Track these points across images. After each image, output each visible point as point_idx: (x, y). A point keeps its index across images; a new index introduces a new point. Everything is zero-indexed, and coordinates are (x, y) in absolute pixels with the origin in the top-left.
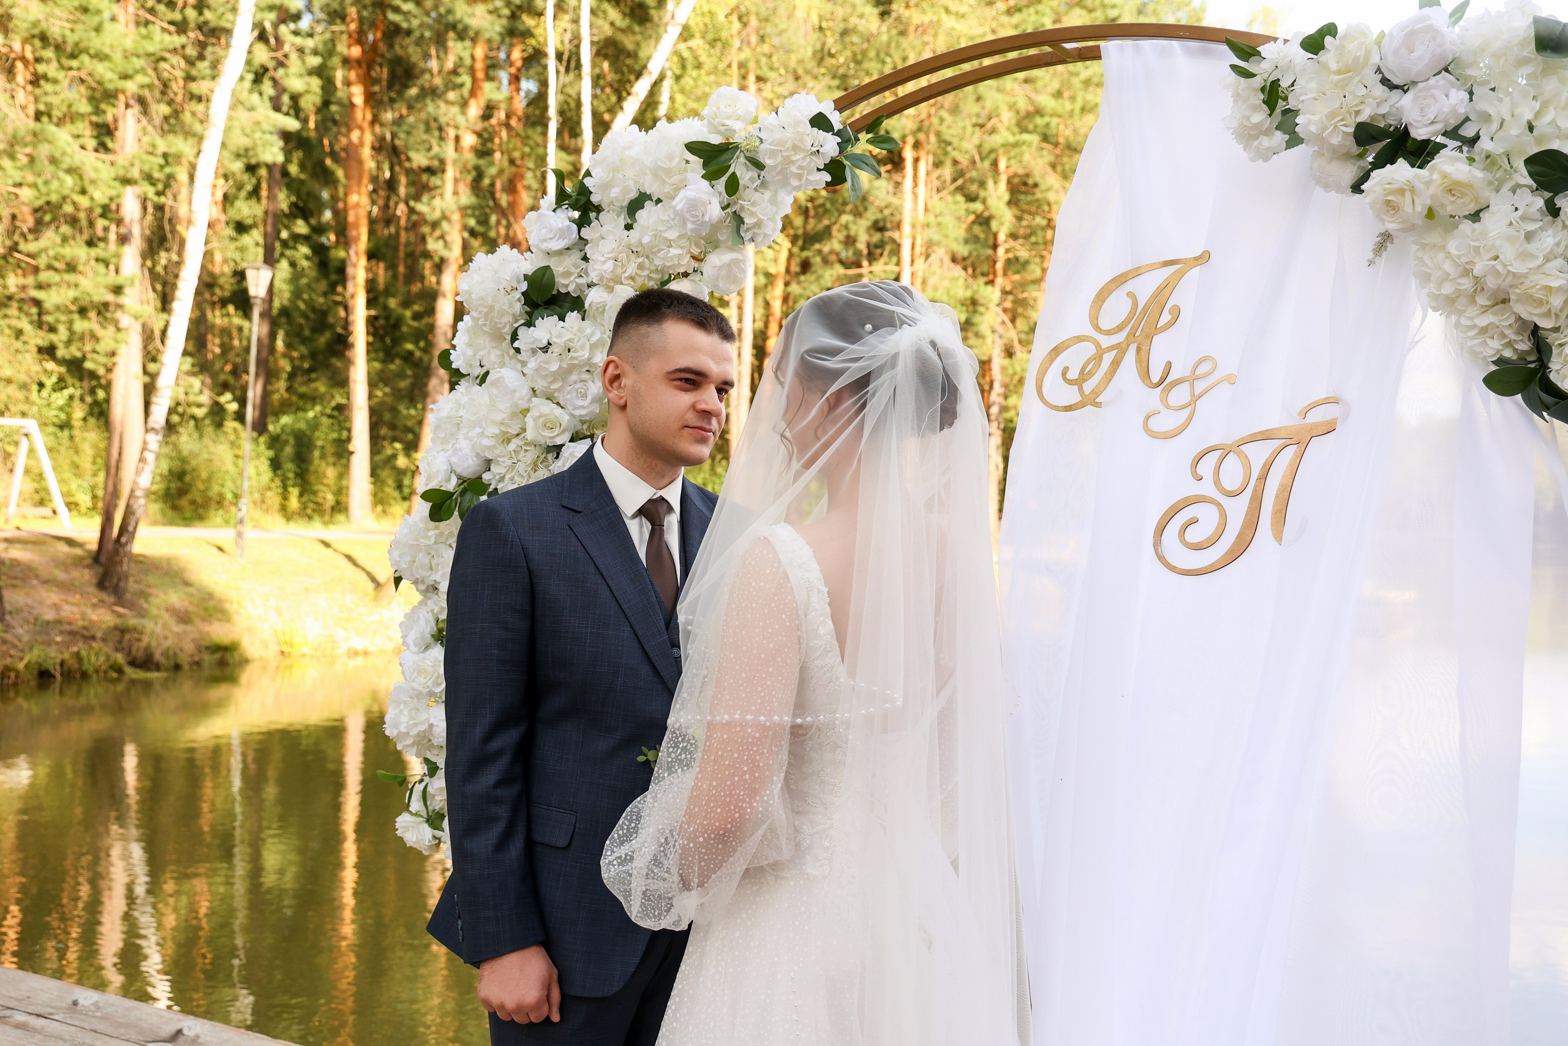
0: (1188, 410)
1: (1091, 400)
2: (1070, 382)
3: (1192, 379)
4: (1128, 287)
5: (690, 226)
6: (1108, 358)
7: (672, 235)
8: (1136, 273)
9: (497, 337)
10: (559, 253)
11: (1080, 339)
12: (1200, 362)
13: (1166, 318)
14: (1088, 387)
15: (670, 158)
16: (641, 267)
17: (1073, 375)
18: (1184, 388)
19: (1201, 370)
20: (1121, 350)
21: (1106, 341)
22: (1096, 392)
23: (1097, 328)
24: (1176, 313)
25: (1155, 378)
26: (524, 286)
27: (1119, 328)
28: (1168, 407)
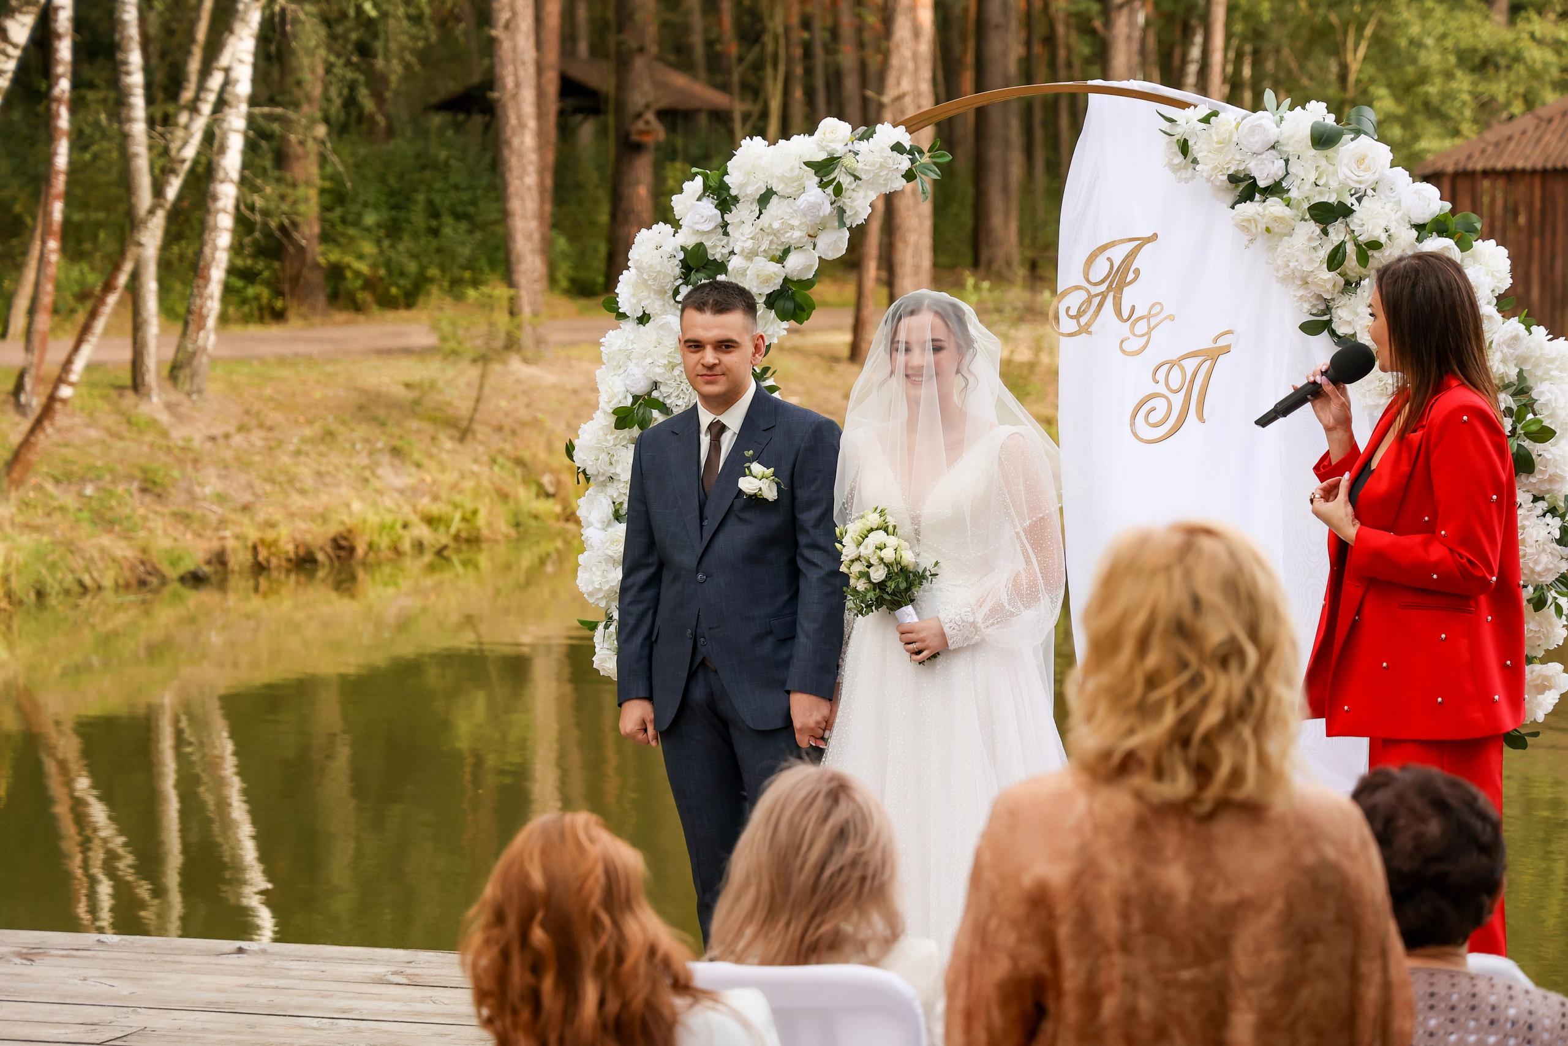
0: (1146, 338)
1: (1085, 330)
2: (1071, 317)
3: (1148, 317)
4: (1109, 253)
5: (809, 218)
6: (1096, 301)
7: (796, 222)
8: (1112, 244)
9: (662, 292)
10: (709, 232)
11: (1077, 288)
12: (1153, 306)
13: (1131, 276)
14: (1083, 320)
15: (792, 169)
16: (771, 242)
17: (1073, 312)
18: (1145, 321)
19: (1153, 312)
20: (1104, 296)
21: (1095, 290)
22: (1089, 324)
23: (1088, 281)
24: (1137, 272)
25: (1125, 316)
26: (681, 256)
27: (1103, 281)
28: (1135, 335)
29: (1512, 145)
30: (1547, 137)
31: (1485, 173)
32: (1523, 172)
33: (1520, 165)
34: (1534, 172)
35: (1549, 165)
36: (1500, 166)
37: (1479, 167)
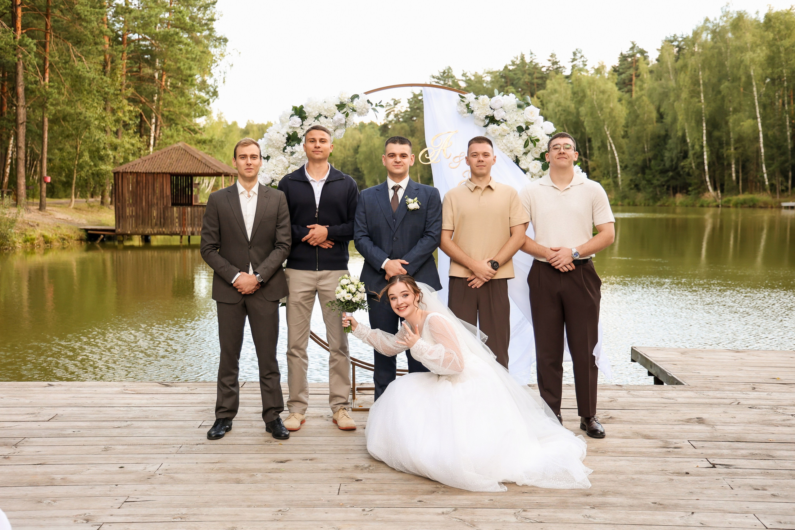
5: (337, 124)
7: (331, 125)
10: (297, 128)
15: (331, 107)
26: (287, 136)
29: (137, 166)
30: (145, 165)
31: (131, 173)
32: (141, 173)
33: (140, 171)
34: (143, 173)
35: (147, 171)
36: (134, 171)
37: (129, 171)
